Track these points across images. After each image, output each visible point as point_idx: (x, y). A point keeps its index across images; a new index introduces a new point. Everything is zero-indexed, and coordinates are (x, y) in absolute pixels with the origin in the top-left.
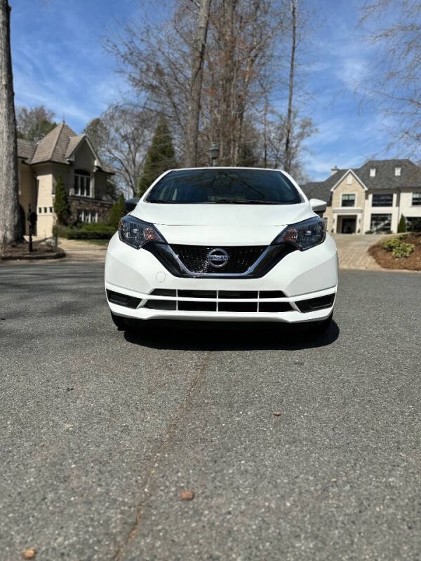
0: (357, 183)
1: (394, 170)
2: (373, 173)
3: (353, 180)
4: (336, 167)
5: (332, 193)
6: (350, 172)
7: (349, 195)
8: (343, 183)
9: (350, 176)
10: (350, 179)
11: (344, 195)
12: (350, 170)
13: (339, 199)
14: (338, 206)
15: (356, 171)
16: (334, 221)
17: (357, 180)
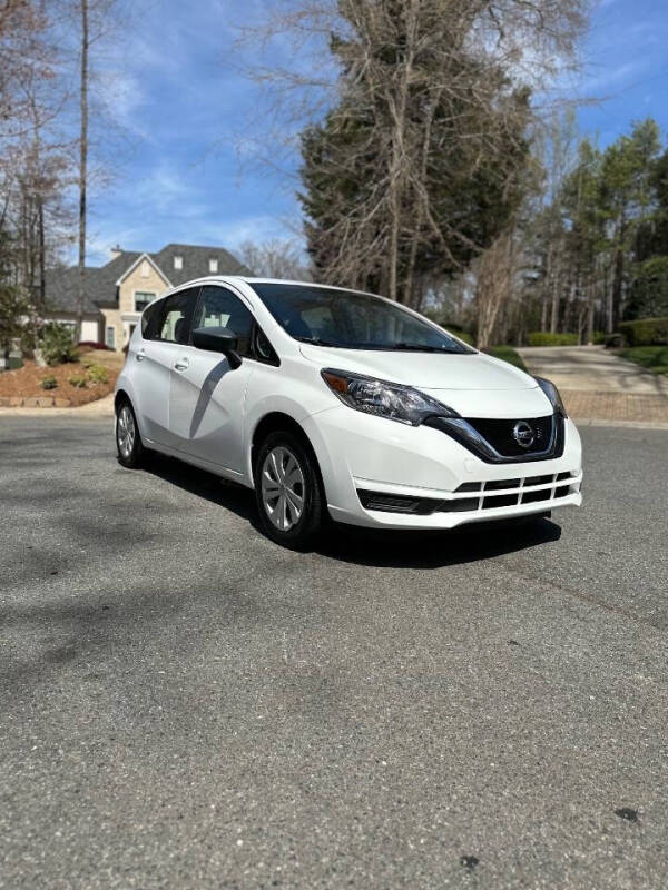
0: (157, 276)
1: (208, 264)
2: (178, 264)
3: (150, 272)
4: (118, 246)
5: (118, 288)
6: (145, 258)
7: (145, 294)
8: (134, 274)
9: (145, 263)
10: (145, 269)
11: (137, 293)
12: (145, 255)
13: (130, 298)
14: (130, 311)
15: (153, 256)
16: (125, 334)
17: (157, 272)
